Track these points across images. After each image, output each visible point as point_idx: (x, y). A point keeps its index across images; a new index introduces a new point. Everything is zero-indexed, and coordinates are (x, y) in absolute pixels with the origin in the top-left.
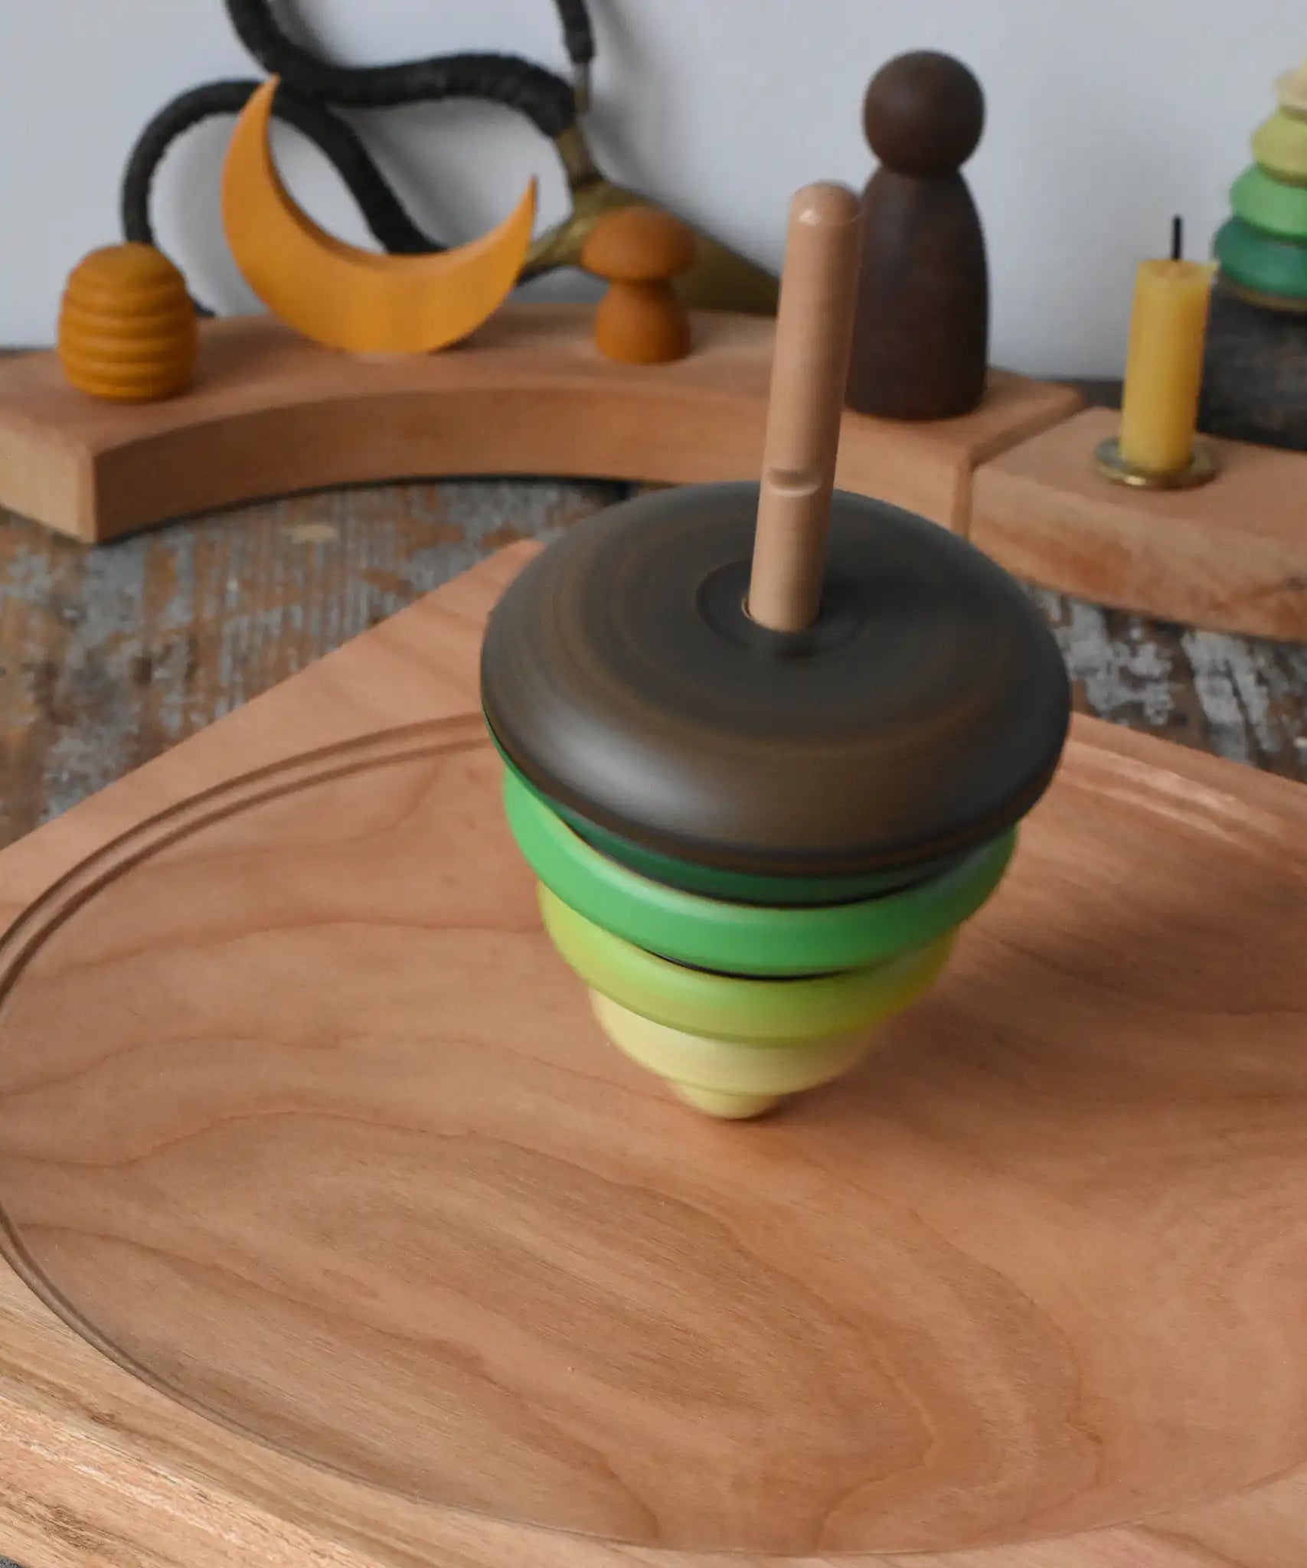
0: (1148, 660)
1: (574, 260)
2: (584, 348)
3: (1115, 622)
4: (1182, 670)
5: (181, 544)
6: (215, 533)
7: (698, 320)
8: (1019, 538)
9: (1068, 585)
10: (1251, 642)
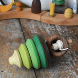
0: (53, 27)
1: (15, 5)
2: (16, 10)
3: (51, 25)
4: (55, 28)
7: (23, 8)
8: (45, 20)
9: (47, 23)
10: (59, 26)
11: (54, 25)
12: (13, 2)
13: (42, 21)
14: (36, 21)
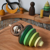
0: (41, 25)
1: (19, 10)
3: (40, 23)
4: (43, 25)
5: (5, 21)
6: (6, 20)
7: (24, 12)
10: (45, 24)
11: (42, 23)
12: (18, 8)
13: (35, 20)
14: (31, 20)
